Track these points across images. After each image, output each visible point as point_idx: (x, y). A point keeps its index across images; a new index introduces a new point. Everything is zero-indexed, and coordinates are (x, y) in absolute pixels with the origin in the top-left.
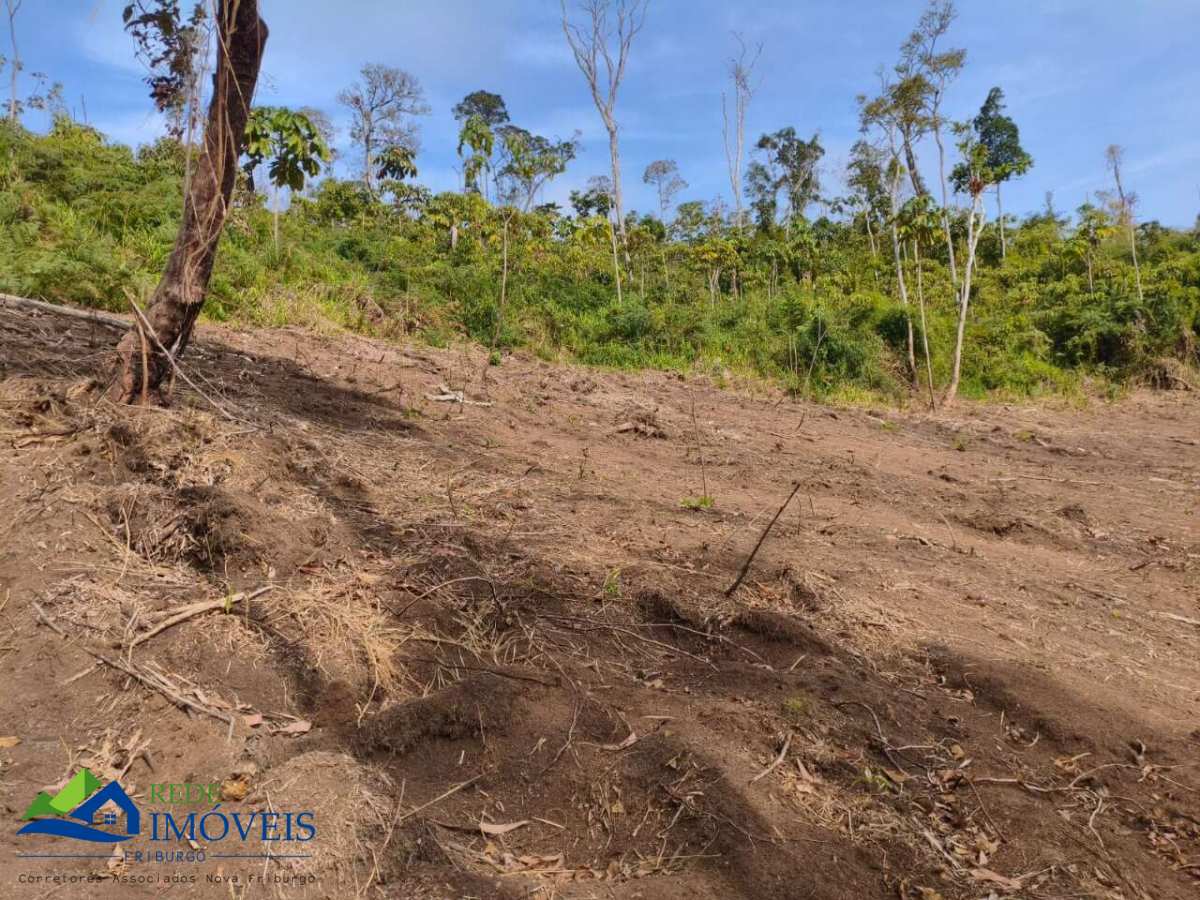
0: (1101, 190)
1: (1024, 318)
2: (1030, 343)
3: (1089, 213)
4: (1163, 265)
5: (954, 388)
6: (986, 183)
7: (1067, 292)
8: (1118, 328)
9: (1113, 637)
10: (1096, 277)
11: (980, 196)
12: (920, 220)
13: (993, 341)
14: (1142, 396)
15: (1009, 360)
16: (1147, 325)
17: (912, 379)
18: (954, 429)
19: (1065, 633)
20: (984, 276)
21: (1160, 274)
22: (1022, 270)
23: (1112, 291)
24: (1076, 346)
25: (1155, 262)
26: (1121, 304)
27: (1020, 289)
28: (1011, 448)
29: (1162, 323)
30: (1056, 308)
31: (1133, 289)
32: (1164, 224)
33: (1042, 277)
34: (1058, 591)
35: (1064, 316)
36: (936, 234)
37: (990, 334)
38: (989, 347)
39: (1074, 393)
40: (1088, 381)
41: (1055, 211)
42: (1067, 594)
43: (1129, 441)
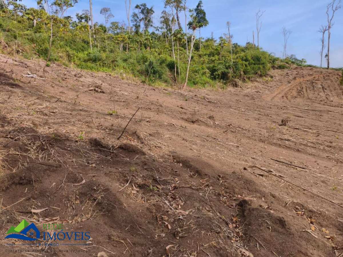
0: (225, 33)
1: (204, 66)
2: (205, 73)
3: (221, 39)
4: (238, 55)
5: (186, 84)
6: (197, 27)
7: (215, 60)
8: (226, 71)
9: (217, 149)
10: (222, 57)
11: (195, 31)
12: (179, 36)
13: (196, 72)
14: (231, 89)
15: (200, 77)
16: (233, 70)
17: (175, 81)
18: (185, 95)
19: (206, 148)
20: (195, 54)
21: (237, 57)
22: (205, 53)
23: (226, 61)
24: (216, 74)
25: (236, 54)
26: (227, 64)
27: (204, 58)
28: (199, 100)
29: (236, 70)
30: (212, 64)
31: (231, 61)
32: (239, 44)
33: (209, 55)
34: (206, 138)
35: (214, 66)
36: (183, 40)
37: (196, 70)
38: (195, 73)
39: (215, 87)
40: (218, 84)
41: (213, 37)
42: (208, 138)
43: (227, 100)
